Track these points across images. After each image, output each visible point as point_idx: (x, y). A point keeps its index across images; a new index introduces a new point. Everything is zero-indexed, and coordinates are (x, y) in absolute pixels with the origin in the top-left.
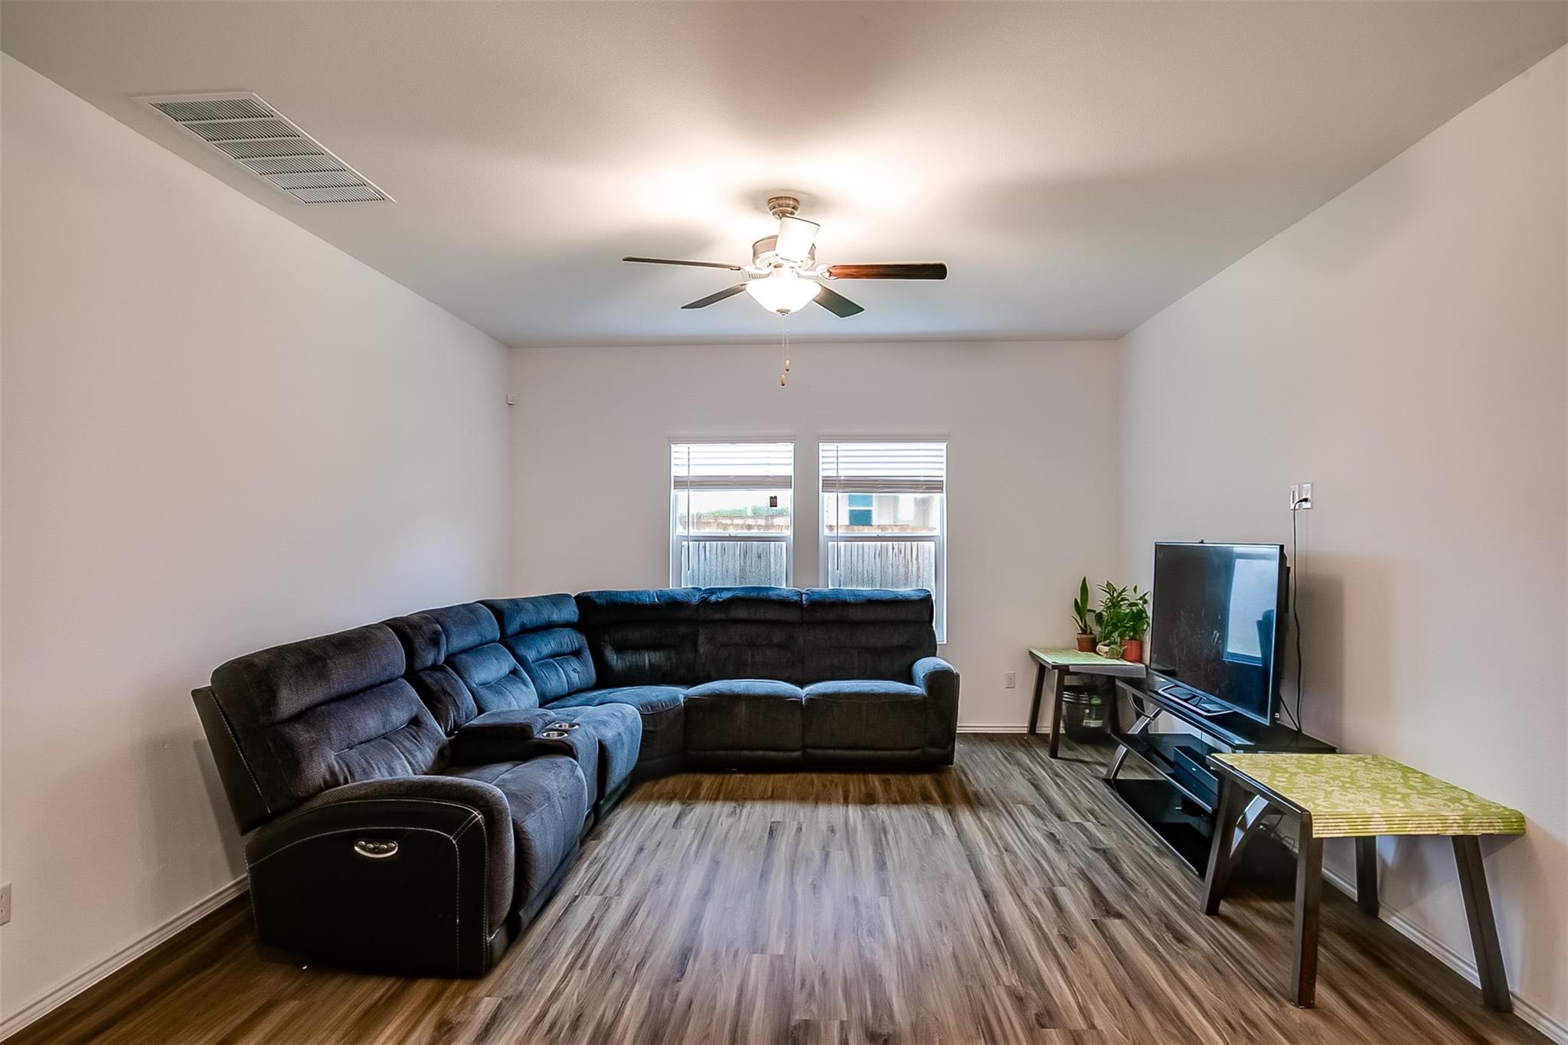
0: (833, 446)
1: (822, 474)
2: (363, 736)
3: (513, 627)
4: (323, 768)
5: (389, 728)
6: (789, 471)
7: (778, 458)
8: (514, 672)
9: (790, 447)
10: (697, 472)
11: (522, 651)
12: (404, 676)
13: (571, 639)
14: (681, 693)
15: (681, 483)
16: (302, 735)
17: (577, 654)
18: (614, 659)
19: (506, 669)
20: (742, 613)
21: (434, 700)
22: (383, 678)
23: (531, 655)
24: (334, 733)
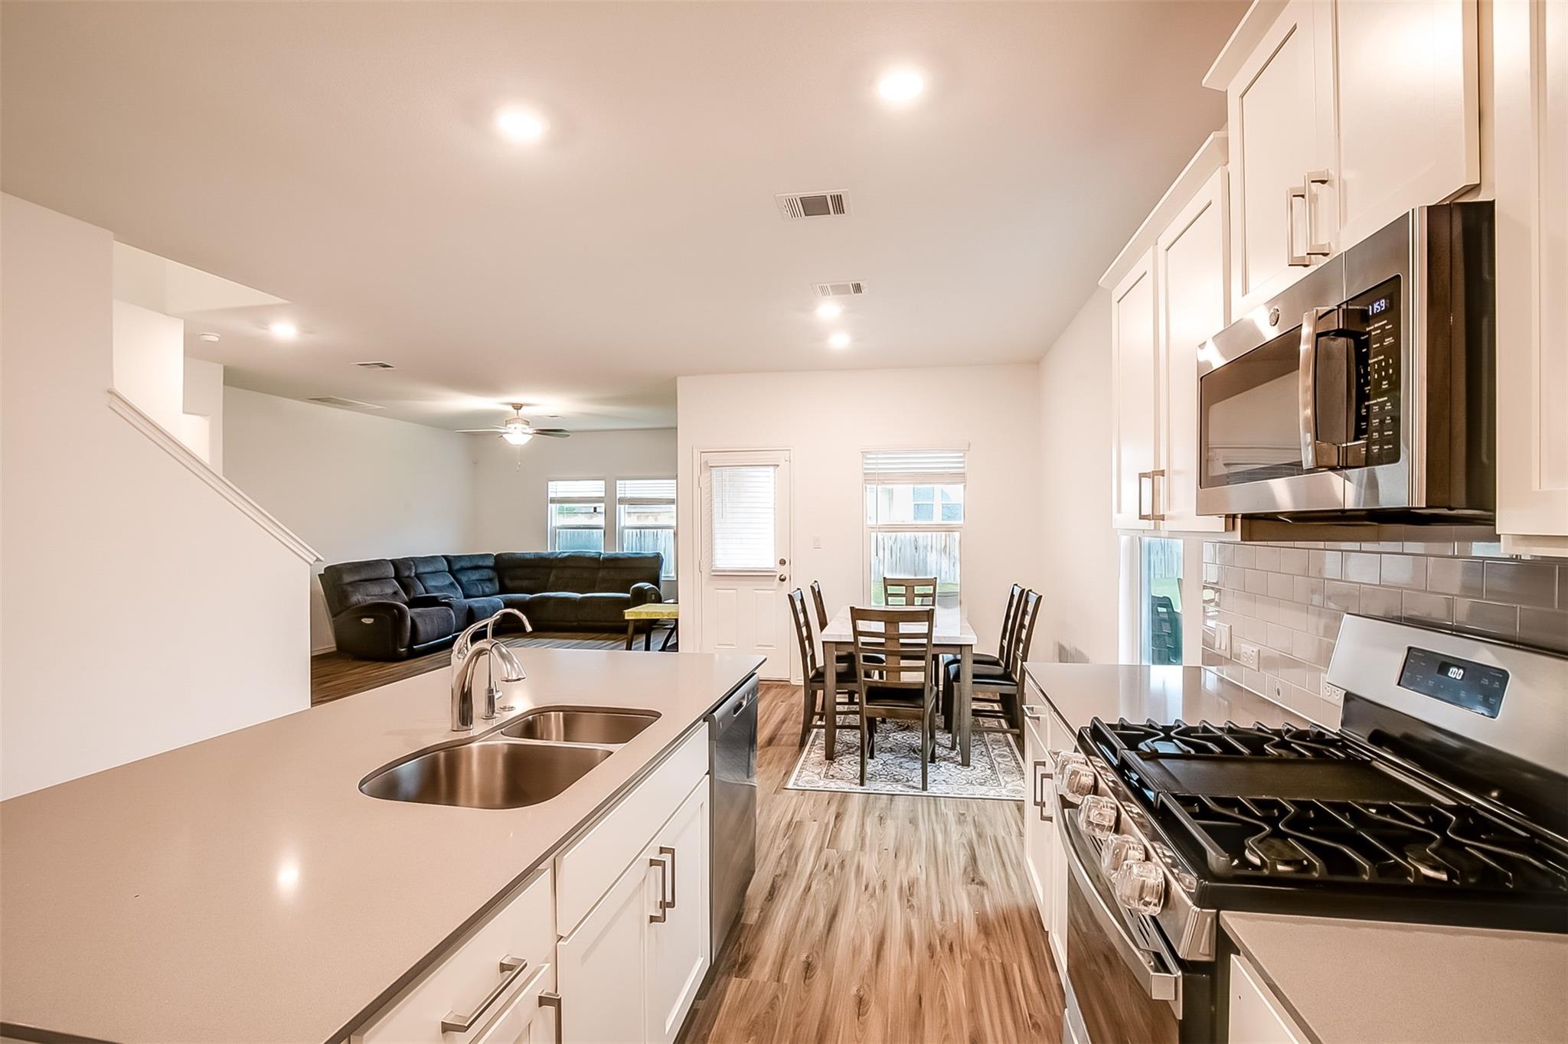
0: (622, 482)
1: (618, 496)
2: (372, 593)
3: (457, 567)
4: (356, 599)
5: (383, 593)
6: (603, 495)
7: (595, 488)
8: (452, 584)
9: (603, 482)
10: (560, 495)
11: (459, 576)
12: (394, 578)
13: (490, 573)
14: (528, 596)
15: (553, 501)
16: (350, 589)
17: (490, 580)
18: (508, 583)
19: (448, 582)
20: (572, 564)
21: (406, 588)
22: (383, 576)
23: (464, 579)
24: (361, 590)
